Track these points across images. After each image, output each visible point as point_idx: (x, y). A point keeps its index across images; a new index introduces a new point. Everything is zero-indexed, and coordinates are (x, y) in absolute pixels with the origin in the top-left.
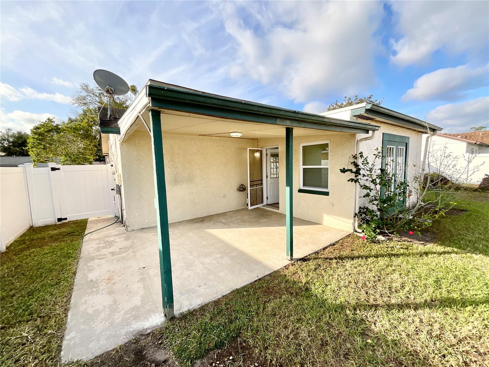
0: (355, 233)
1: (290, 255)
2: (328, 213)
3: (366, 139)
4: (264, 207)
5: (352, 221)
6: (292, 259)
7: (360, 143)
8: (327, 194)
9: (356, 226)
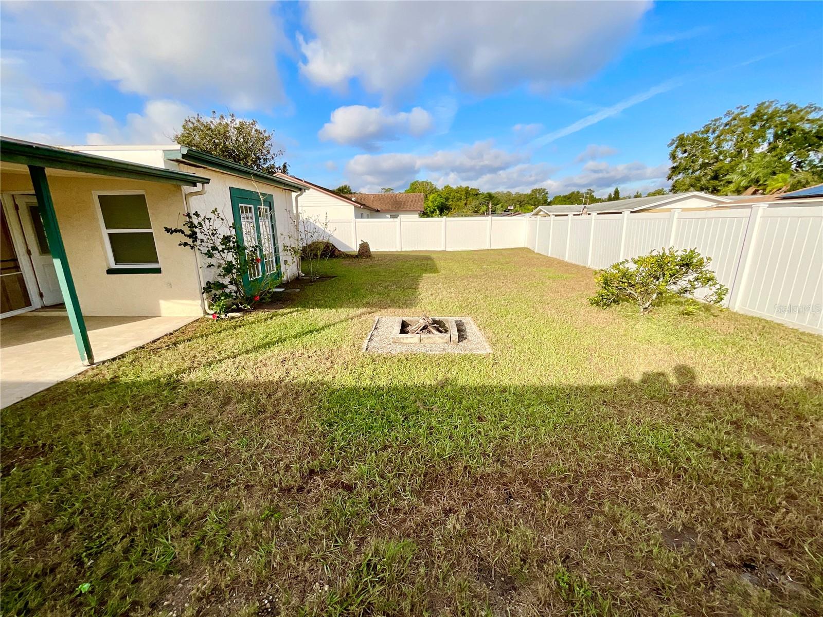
0: (206, 316)
1: (87, 358)
2: (166, 298)
3: (196, 193)
4: (36, 314)
5: (200, 302)
6: (92, 364)
7: (190, 199)
8: (158, 271)
9: (207, 308)
